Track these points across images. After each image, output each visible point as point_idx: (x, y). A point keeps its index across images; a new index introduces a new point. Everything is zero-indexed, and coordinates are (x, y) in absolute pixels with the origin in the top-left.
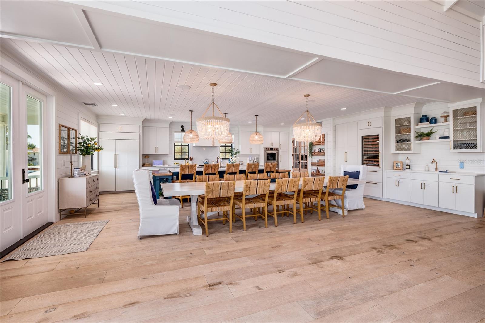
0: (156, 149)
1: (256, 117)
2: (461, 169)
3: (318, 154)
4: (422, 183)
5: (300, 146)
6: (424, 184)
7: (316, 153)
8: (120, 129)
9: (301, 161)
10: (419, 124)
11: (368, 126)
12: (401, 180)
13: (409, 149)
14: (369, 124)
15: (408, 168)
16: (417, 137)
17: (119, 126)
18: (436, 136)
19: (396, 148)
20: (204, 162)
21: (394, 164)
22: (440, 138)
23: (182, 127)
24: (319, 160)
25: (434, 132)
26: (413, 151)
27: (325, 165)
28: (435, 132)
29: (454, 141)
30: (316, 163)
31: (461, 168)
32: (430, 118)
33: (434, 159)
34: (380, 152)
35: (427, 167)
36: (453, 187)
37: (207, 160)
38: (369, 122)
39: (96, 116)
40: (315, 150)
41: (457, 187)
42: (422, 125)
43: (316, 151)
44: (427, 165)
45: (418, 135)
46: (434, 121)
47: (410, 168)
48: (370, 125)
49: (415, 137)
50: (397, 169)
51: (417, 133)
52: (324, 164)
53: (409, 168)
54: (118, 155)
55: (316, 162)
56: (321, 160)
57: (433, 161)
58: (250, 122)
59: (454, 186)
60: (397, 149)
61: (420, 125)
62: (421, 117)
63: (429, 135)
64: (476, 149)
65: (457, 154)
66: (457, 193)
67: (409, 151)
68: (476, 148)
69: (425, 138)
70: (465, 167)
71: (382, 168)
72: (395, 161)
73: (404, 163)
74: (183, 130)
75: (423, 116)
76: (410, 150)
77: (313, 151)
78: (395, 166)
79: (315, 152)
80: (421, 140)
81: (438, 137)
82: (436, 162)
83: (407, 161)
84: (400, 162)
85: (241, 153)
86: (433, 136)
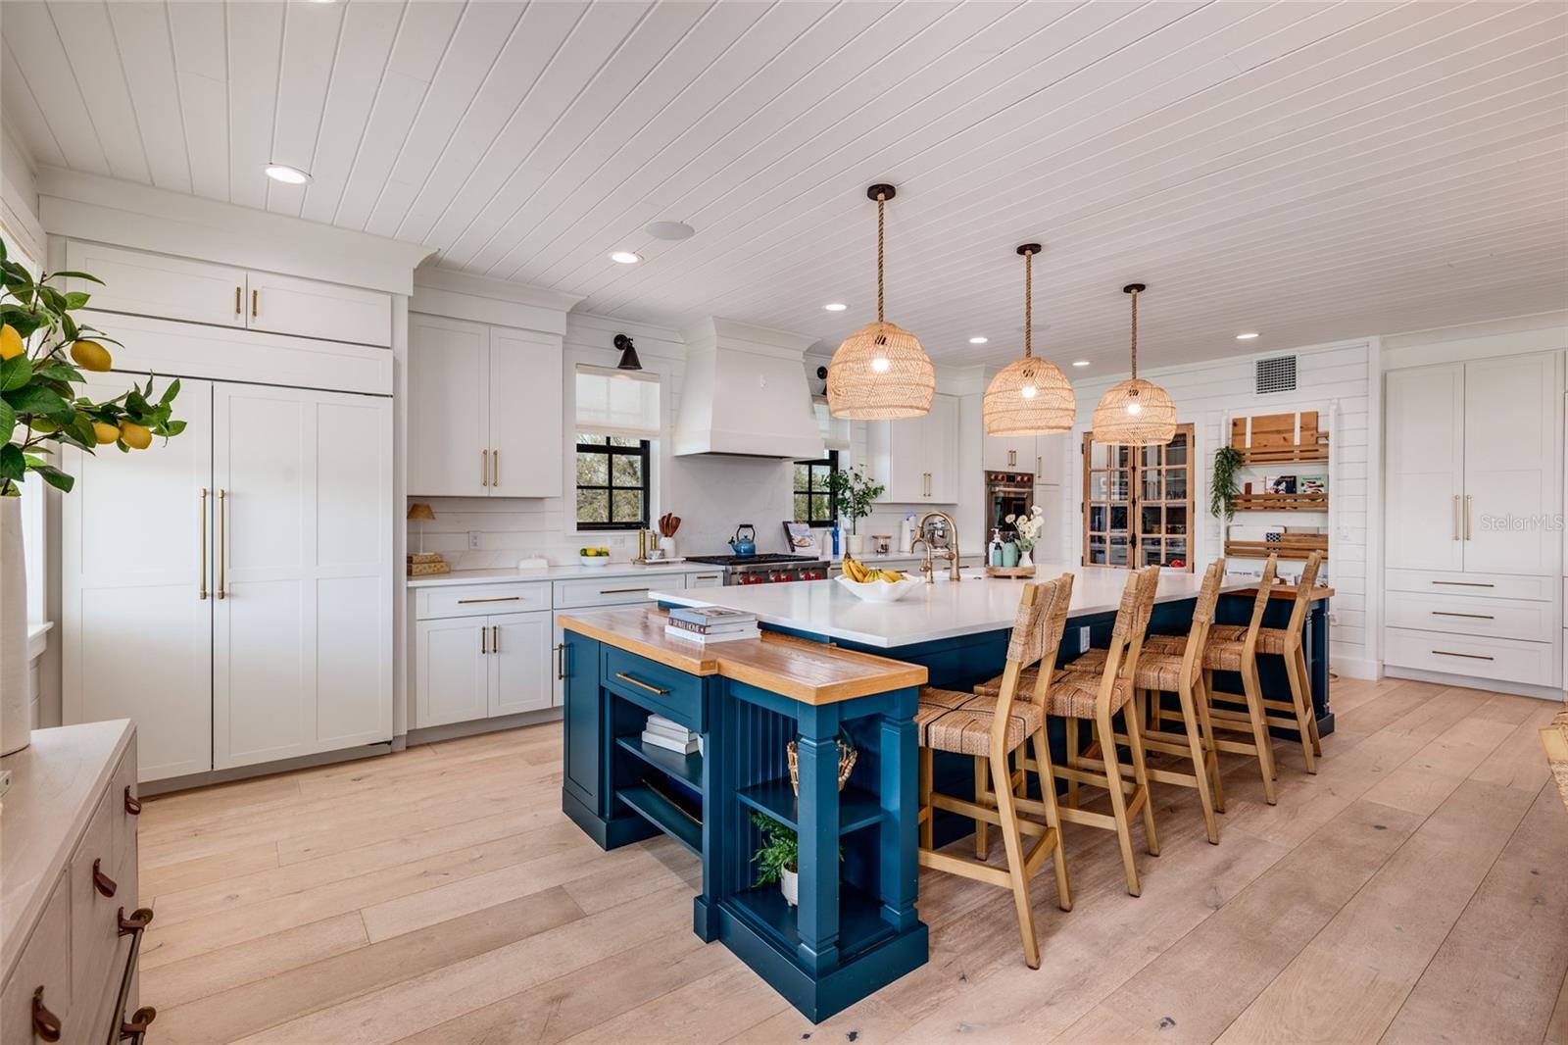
0: (491, 460)
1: (1129, 296)
3: (1272, 503)
5: (1139, 465)
7: (1258, 497)
8: (247, 302)
17: (237, 279)
20: (732, 542)
23: (622, 342)
24: (1281, 531)
27: (1331, 554)
30: (1259, 544)
37: (748, 533)
39: (34, 175)
40: (1252, 484)
43: (1259, 491)
52: (1324, 550)
54: (230, 494)
55: (1263, 539)
56: (1288, 532)
58: (978, 340)
74: (630, 361)
77: (1238, 489)
79: (1249, 496)
85: (884, 498)
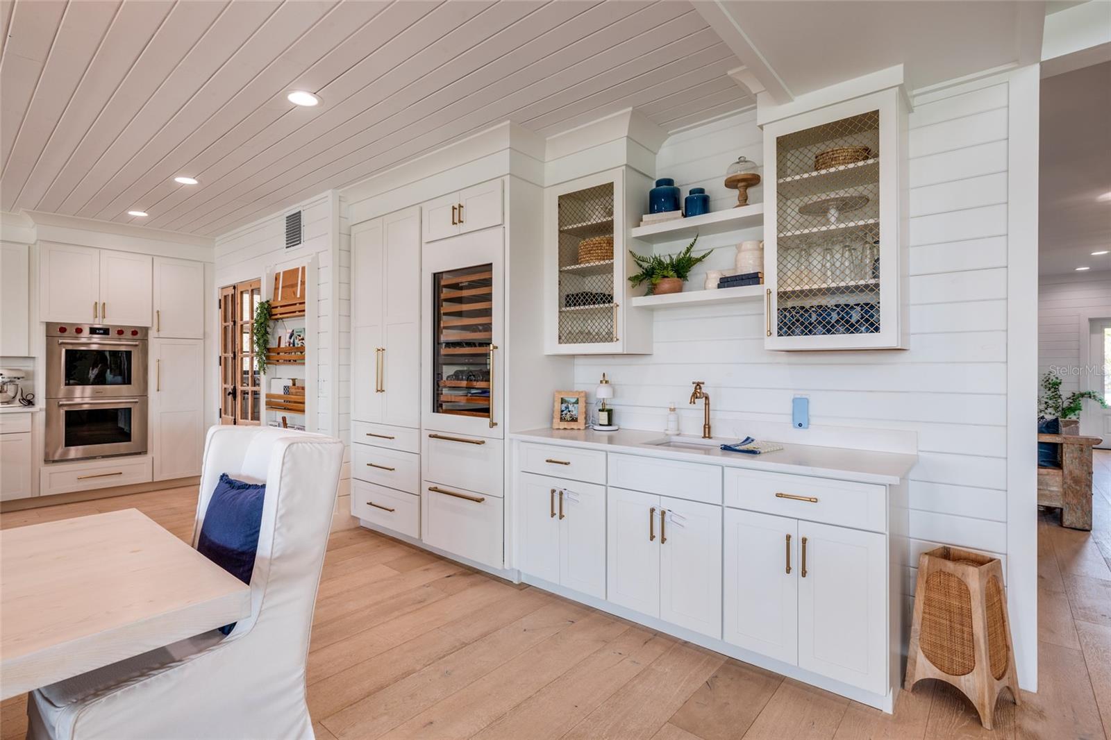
2: (801, 430)
3: (287, 356)
4: (652, 510)
5: (238, 319)
6: (663, 513)
7: (283, 350)
9: (239, 388)
10: (646, 217)
11: (454, 223)
12: (571, 486)
13: (609, 337)
14: (457, 213)
15: (606, 422)
16: (636, 280)
18: (706, 278)
19: (560, 332)
21: (554, 401)
22: (725, 282)
24: (290, 383)
25: (699, 260)
26: (619, 344)
27: (307, 406)
28: (704, 257)
29: (783, 296)
30: (279, 397)
31: (800, 425)
32: (685, 194)
33: (698, 385)
34: (496, 348)
35: (672, 417)
36: (788, 538)
38: (457, 206)
40: (280, 338)
41: (804, 541)
42: (654, 222)
43: (283, 345)
44: (673, 410)
45: (639, 271)
46: (700, 202)
47: (615, 419)
48: (460, 222)
49: (630, 279)
50: (564, 425)
51: (639, 261)
52: (303, 403)
53: (610, 424)
55: (281, 392)
57: (698, 392)
59: (790, 534)
60: (565, 337)
61: (648, 223)
62: (654, 186)
63: (682, 269)
64: (876, 334)
65: (785, 358)
66: (804, 574)
67: (607, 344)
68: (877, 329)
69: (666, 284)
70: (813, 421)
71: (500, 423)
72: (559, 392)
73: (593, 400)
75: (659, 183)
76: (612, 340)
77: (273, 344)
78: (557, 415)
79: (278, 351)
80: (652, 291)
81: (714, 280)
82: (707, 398)
83: (603, 393)
84: (580, 393)
86: (695, 273)
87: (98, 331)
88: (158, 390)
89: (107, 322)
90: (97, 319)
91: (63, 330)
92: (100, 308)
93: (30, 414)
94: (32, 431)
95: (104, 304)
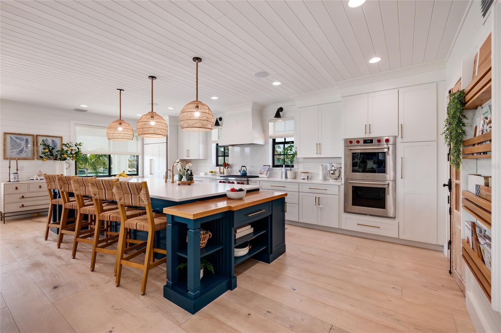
87: (367, 141)
88: (402, 178)
89: (372, 136)
90: (367, 134)
91: (351, 142)
92: (368, 128)
93: (338, 186)
94: (339, 195)
95: (370, 125)
